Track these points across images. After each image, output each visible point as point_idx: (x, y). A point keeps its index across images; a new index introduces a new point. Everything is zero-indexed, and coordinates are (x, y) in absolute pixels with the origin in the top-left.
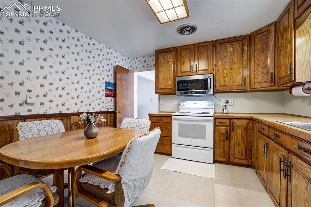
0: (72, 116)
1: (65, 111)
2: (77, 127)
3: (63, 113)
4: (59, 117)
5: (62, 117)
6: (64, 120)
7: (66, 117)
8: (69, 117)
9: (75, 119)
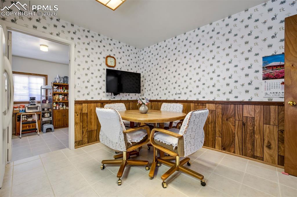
0: (207, 103)
1: (201, 99)
2: (212, 114)
3: (199, 100)
4: (197, 103)
5: (198, 103)
6: (200, 106)
7: (202, 104)
8: (205, 104)
9: (210, 106)
